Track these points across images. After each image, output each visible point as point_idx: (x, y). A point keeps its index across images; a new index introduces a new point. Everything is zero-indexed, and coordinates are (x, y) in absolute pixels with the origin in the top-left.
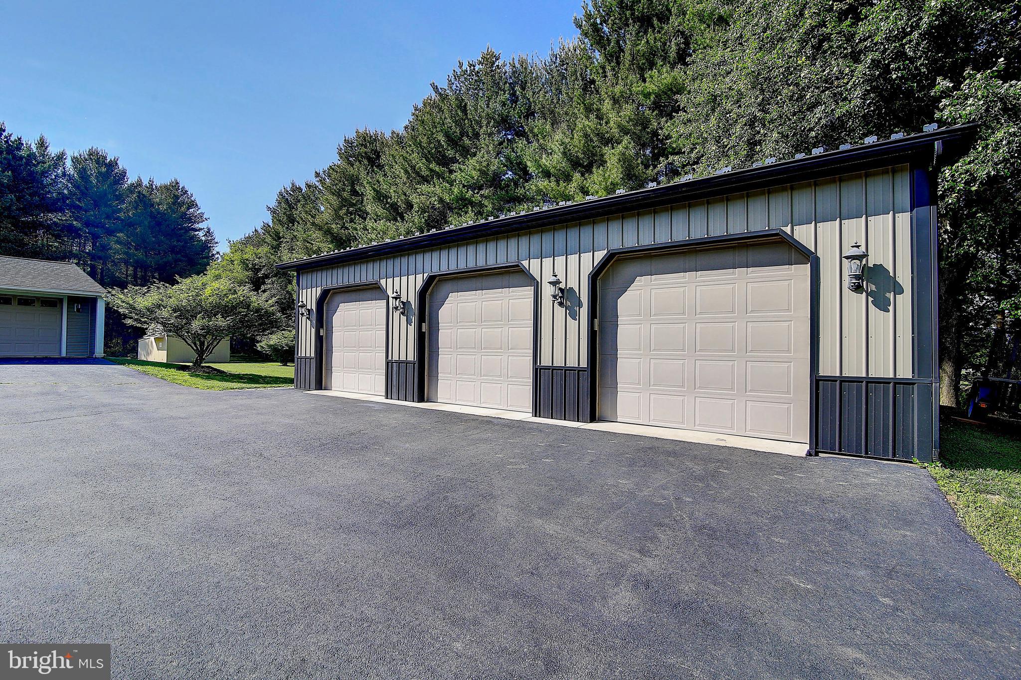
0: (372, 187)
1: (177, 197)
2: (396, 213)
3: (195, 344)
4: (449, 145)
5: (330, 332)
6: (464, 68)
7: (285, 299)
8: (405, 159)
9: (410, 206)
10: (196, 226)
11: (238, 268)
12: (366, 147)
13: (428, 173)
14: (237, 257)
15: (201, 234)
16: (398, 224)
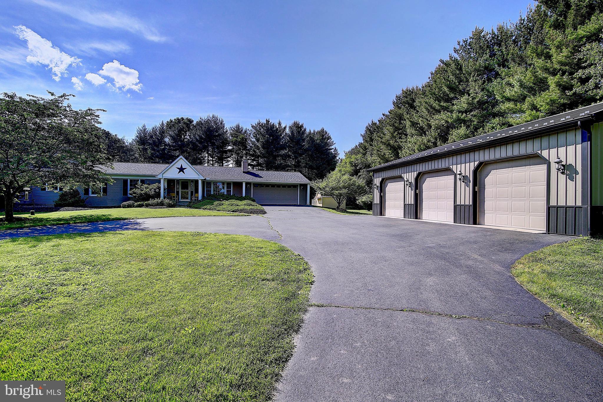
0: (409, 120)
1: (323, 136)
2: (422, 132)
3: (337, 199)
4: (450, 92)
5: (385, 194)
6: (461, 44)
7: (369, 179)
8: (426, 103)
9: (430, 126)
10: (331, 147)
11: (348, 165)
12: (407, 97)
13: (439, 108)
14: (348, 160)
15: (332, 151)
16: (423, 137)
